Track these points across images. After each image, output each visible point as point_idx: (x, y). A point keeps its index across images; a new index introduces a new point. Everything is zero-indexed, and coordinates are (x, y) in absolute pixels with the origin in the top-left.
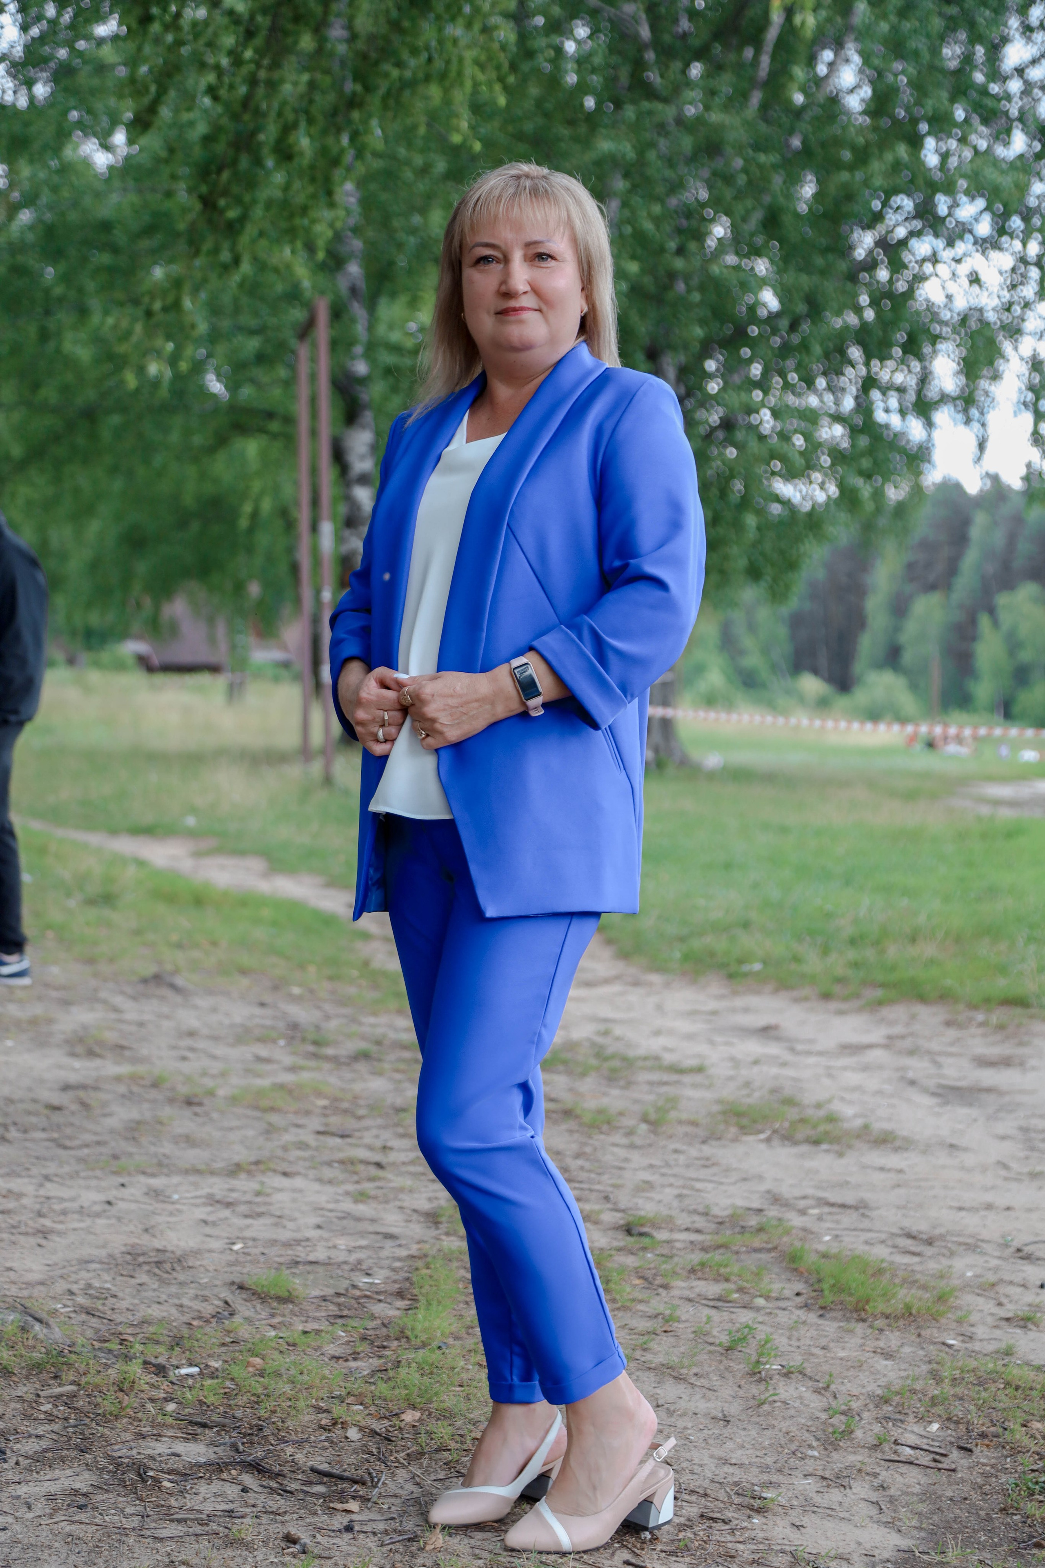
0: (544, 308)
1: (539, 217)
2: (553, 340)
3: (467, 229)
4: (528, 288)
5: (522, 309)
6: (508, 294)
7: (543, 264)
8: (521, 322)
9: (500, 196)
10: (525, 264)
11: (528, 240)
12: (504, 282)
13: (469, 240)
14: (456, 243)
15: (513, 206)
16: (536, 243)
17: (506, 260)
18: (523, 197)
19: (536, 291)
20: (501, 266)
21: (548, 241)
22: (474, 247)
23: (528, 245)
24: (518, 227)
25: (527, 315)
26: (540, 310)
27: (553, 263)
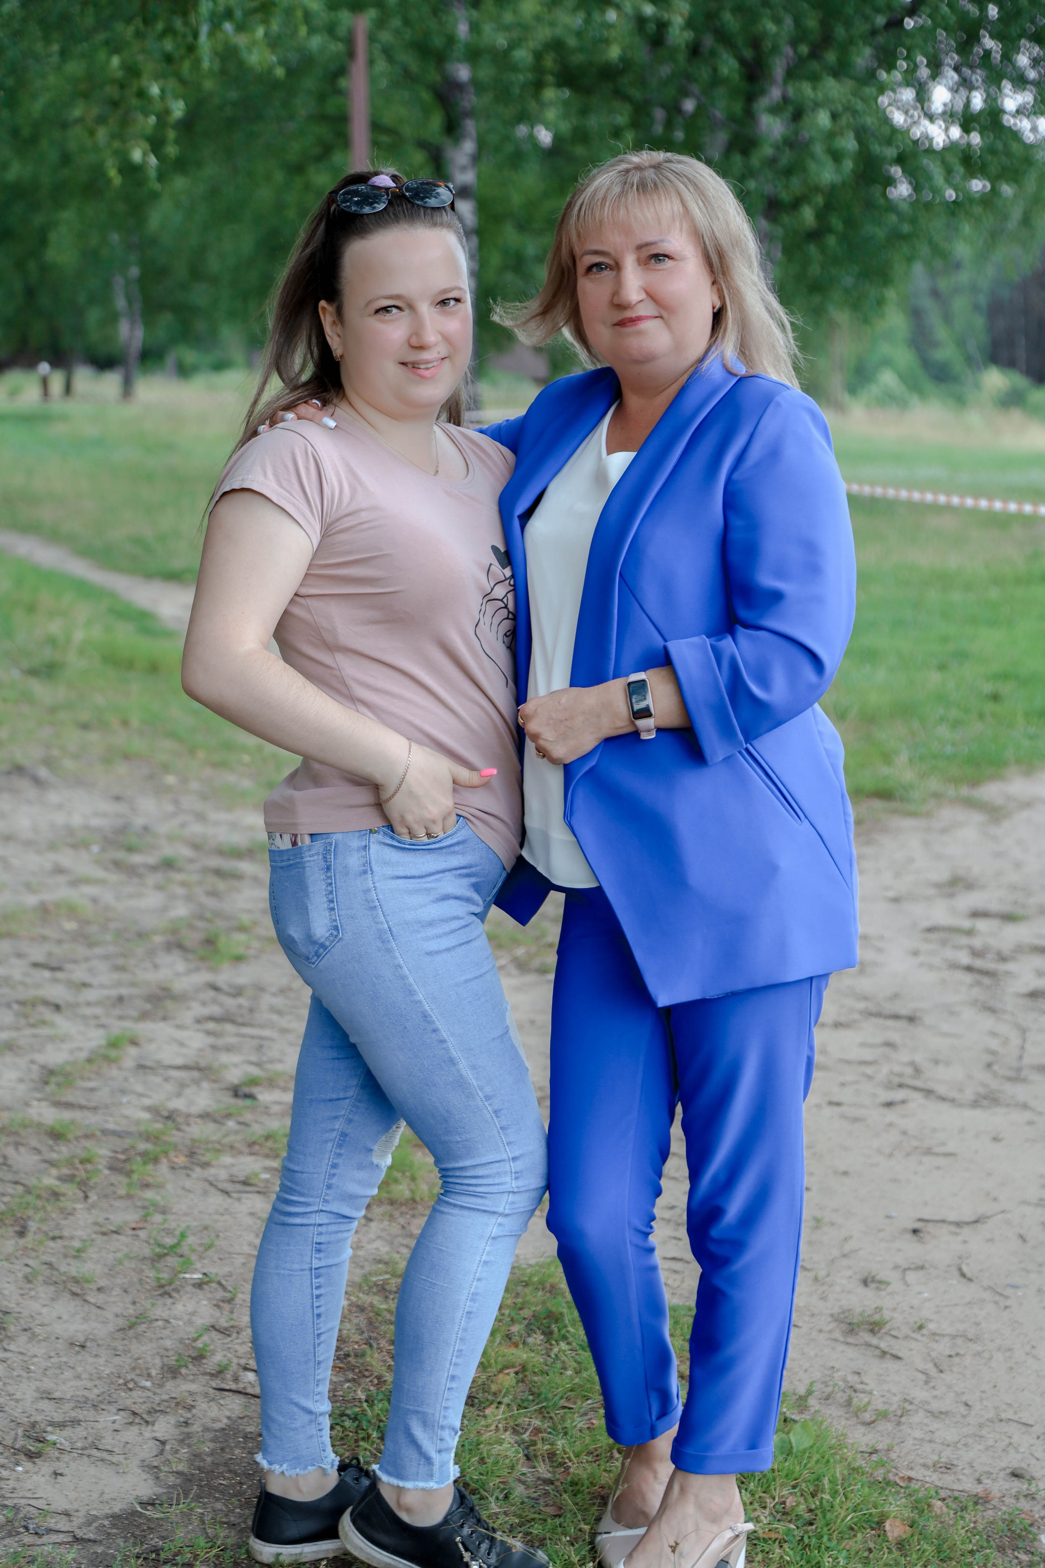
0: (665, 314)
1: (649, 216)
2: (678, 347)
3: (574, 238)
4: (643, 296)
5: (639, 319)
6: (621, 306)
7: (661, 266)
8: (640, 333)
9: (604, 199)
10: (639, 268)
11: (639, 242)
12: (616, 293)
13: (577, 250)
14: (564, 251)
15: (618, 207)
16: (647, 245)
17: (617, 267)
18: (630, 197)
19: (651, 296)
20: (614, 273)
21: (662, 241)
22: (583, 255)
23: (639, 247)
24: (627, 231)
25: (644, 325)
26: (661, 317)
27: (669, 263)
